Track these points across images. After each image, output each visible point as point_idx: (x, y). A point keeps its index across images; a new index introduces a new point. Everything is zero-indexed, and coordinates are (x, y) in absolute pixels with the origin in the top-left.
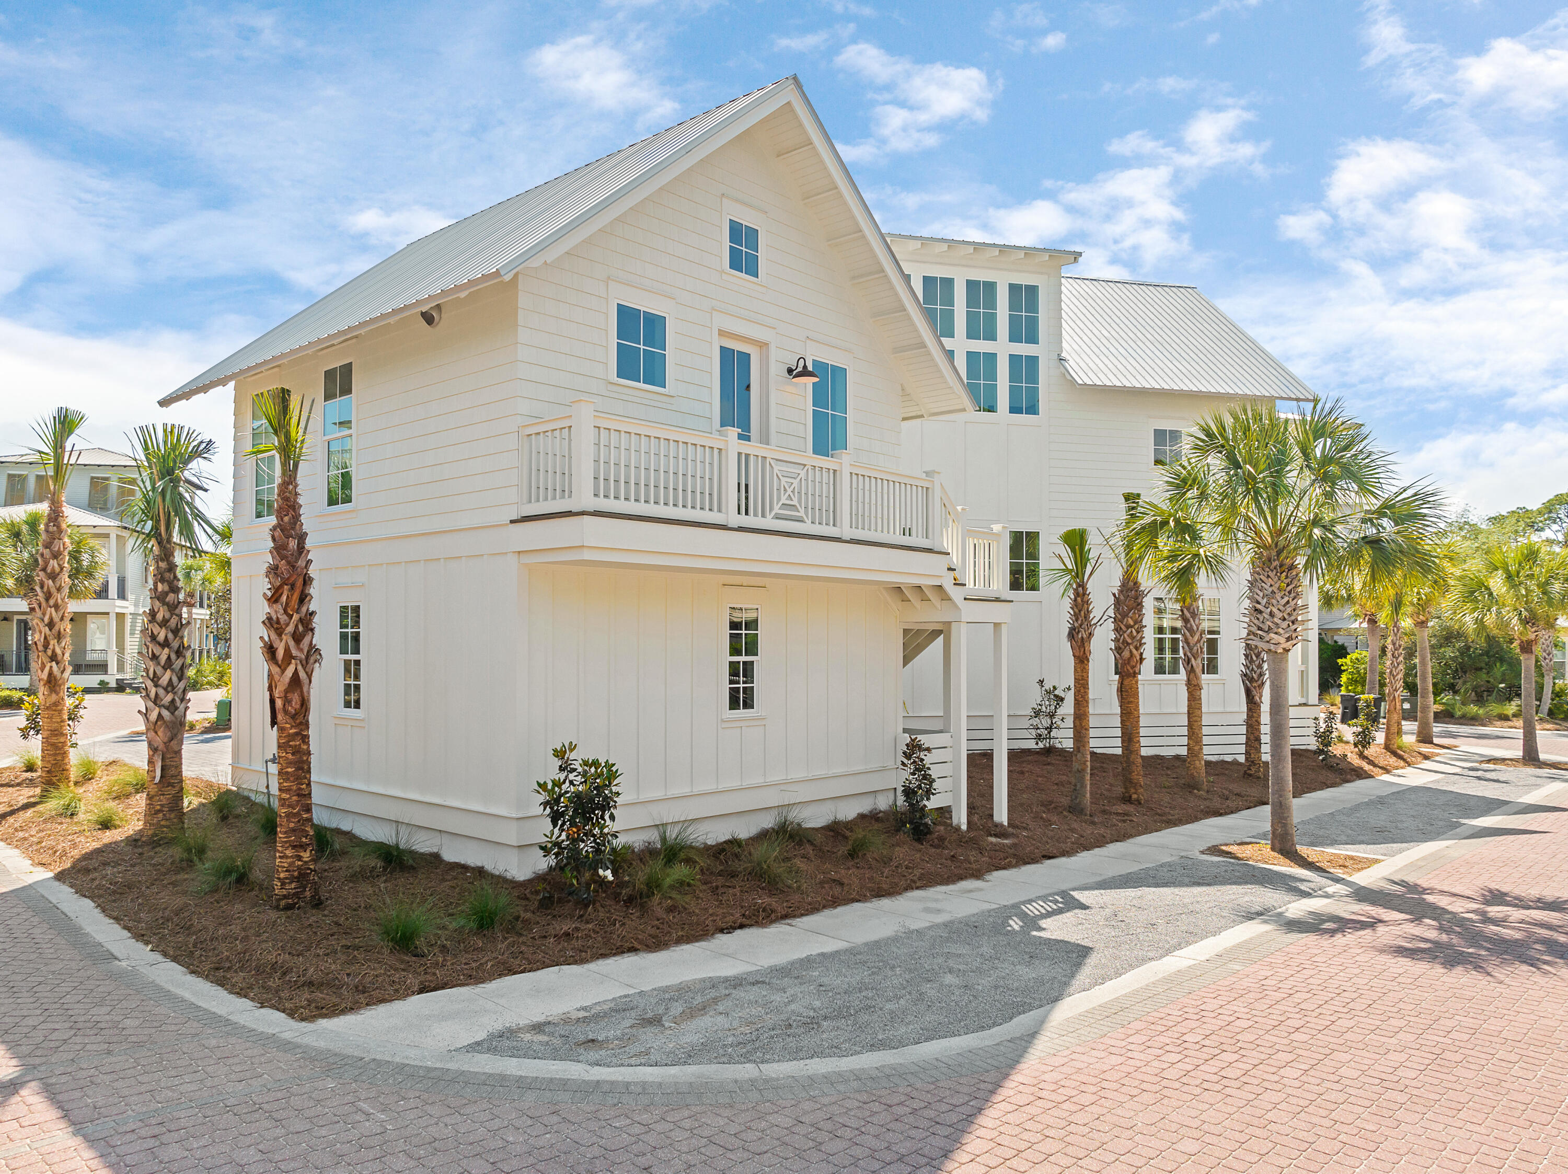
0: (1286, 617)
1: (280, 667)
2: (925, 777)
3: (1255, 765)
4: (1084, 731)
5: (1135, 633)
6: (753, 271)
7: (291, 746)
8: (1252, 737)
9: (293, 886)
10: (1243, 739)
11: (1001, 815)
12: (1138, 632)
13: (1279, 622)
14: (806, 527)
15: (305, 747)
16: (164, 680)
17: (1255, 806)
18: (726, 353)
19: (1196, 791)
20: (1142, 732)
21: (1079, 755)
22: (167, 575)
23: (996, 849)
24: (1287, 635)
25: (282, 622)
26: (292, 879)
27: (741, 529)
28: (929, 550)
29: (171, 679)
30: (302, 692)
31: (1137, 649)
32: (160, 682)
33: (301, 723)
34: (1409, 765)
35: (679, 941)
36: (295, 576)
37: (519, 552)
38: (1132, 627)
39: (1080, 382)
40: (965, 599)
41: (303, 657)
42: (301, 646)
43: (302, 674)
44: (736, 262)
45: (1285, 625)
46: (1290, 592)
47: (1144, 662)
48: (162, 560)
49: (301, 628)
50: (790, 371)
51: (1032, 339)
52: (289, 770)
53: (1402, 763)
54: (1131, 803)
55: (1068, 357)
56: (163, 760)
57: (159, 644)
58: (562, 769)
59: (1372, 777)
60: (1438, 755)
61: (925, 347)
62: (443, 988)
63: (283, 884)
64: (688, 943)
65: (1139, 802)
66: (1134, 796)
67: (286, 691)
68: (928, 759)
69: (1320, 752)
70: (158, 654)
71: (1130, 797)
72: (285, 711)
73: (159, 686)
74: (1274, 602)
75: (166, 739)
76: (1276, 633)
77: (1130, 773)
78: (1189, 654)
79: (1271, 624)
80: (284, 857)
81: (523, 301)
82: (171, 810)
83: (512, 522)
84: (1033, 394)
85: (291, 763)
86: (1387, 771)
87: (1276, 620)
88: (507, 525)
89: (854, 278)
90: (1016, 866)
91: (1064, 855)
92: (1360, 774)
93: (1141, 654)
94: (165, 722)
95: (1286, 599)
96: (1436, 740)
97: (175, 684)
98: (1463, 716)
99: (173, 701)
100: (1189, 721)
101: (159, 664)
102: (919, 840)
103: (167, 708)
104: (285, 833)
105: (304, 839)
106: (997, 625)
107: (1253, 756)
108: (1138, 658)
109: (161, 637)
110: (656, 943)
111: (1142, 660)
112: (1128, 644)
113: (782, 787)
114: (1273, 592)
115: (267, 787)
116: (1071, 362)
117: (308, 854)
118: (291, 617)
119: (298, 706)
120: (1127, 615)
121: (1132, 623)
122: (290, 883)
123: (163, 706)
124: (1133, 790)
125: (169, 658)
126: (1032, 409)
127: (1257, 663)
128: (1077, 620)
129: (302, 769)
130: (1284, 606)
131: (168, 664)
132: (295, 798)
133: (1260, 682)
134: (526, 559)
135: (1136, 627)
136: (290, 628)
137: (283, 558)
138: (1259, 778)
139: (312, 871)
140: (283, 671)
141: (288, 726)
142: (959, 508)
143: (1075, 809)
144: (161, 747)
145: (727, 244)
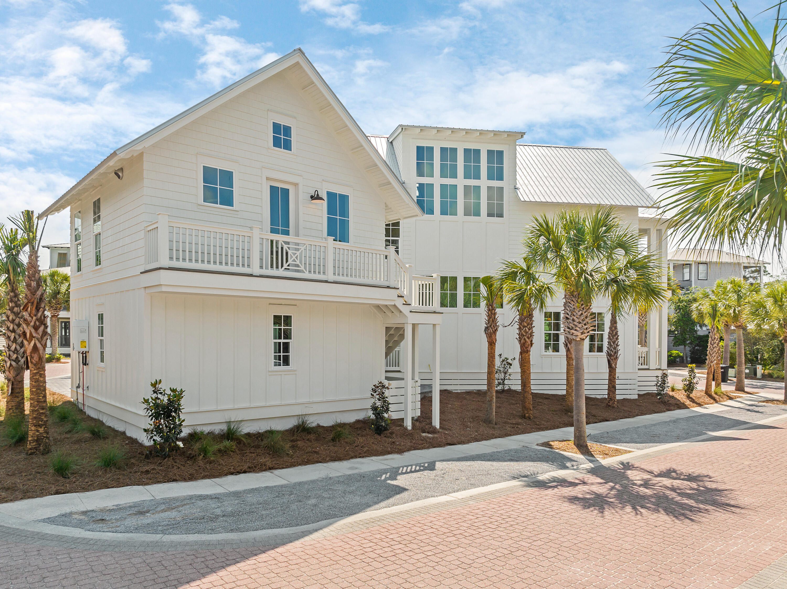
0: (581, 322)
1: (28, 341)
2: (385, 402)
3: (612, 400)
4: (491, 381)
5: (527, 330)
6: (288, 146)
7: (34, 379)
8: (611, 386)
9: (34, 444)
10: (606, 387)
11: (436, 423)
12: (529, 330)
13: (577, 324)
14: (306, 275)
15: (42, 379)
16: (13, 348)
17: (600, 422)
18: (273, 190)
19: (569, 413)
20: (532, 382)
21: (489, 393)
22: (14, 299)
23: (425, 439)
24: (581, 331)
25: (28, 320)
26: (34, 441)
27: (261, 276)
28: (388, 287)
29: (16, 347)
30: (39, 353)
31: (528, 338)
32: (11, 349)
33: (39, 368)
34: (716, 402)
35: (204, 477)
36: (33, 299)
37: (145, 288)
38: (526, 327)
39: (522, 200)
40: (410, 312)
41: (39, 337)
42: (38, 332)
43: (39, 345)
44: (277, 143)
45: (580, 325)
46: (583, 309)
47: (533, 345)
48: (12, 292)
49: (37, 323)
50: (312, 197)
51: (500, 178)
52: (33, 390)
53: (712, 401)
54: (525, 419)
55: (520, 187)
56: (12, 385)
57: (10, 331)
58: (155, 392)
59: (689, 408)
60: (740, 397)
61: (391, 184)
62: (68, 493)
63: (30, 443)
64: (209, 479)
65: (529, 418)
66: (527, 415)
67: (31, 353)
68: (387, 393)
69: (659, 394)
70: (10, 336)
71: (525, 415)
72: (32, 362)
73: (11, 351)
74: (575, 314)
75: (14, 376)
76: (576, 330)
77: (525, 403)
78: (567, 341)
79: (572, 325)
80: (32, 430)
81: (146, 165)
82: (16, 409)
83: (141, 273)
84: (501, 206)
85: (34, 386)
86: (700, 405)
87: (575, 323)
88: (139, 275)
89: (353, 149)
90: (428, 448)
91: (459, 444)
92: (681, 406)
93: (532, 341)
94: (13, 367)
95: (581, 312)
96: (746, 389)
97: (18, 350)
98: (778, 377)
99: (17, 357)
100: (567, 377)
101: (10, 340)
102: (379, 434)
103: (15, 361)
104: (32, 419)
105: (40, 422)
106: (434, 325)
107: (611, 396)
108: (529, 343)
109: (11, 328)
110: (192, 478)
111: (532, 344)
112: (524, 336)
113: (306, 405)
114: (574, 308)
115: (77, 399)
116: (521, 190)
117: (42, 429)
118: (32, 318)
119: (37, 360)
120: (524, 321)
121: (526, 325)
122: (33, 443)
123: (13, 360)
124: (526, 412)
125: (15, 337)
126: (500, 215)
127: (613, 346)
128: (489, 323)
129: (40, 389)
130: (580, 316)
131: (15, 340)
132: (36, 403)
133: (615, 357)
134: (148, 291)
135: (528, 327)
136: (32, 324)
137: (29, 290)
138: (613, 407)
139: (44, 437)
140: (29, 343)
141: (33, 369)
142: (407, 265)
143: (488, 421)
144: (12, 379)
145: (271, 134)
